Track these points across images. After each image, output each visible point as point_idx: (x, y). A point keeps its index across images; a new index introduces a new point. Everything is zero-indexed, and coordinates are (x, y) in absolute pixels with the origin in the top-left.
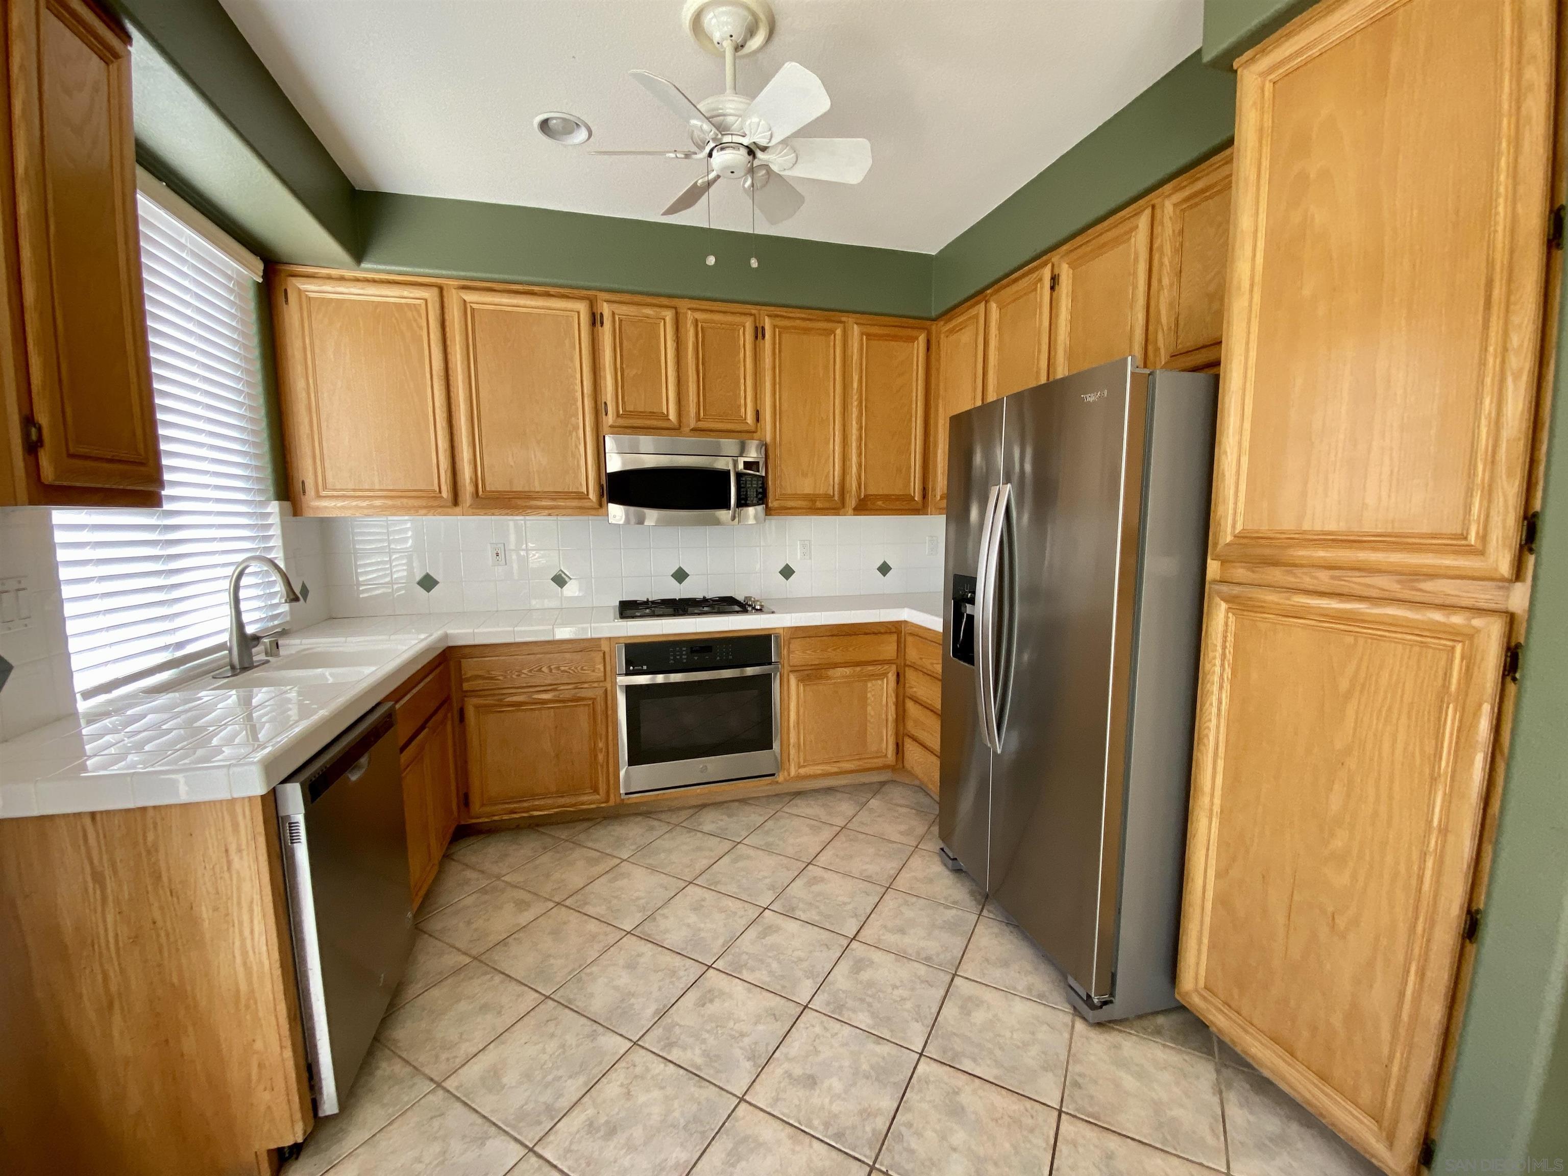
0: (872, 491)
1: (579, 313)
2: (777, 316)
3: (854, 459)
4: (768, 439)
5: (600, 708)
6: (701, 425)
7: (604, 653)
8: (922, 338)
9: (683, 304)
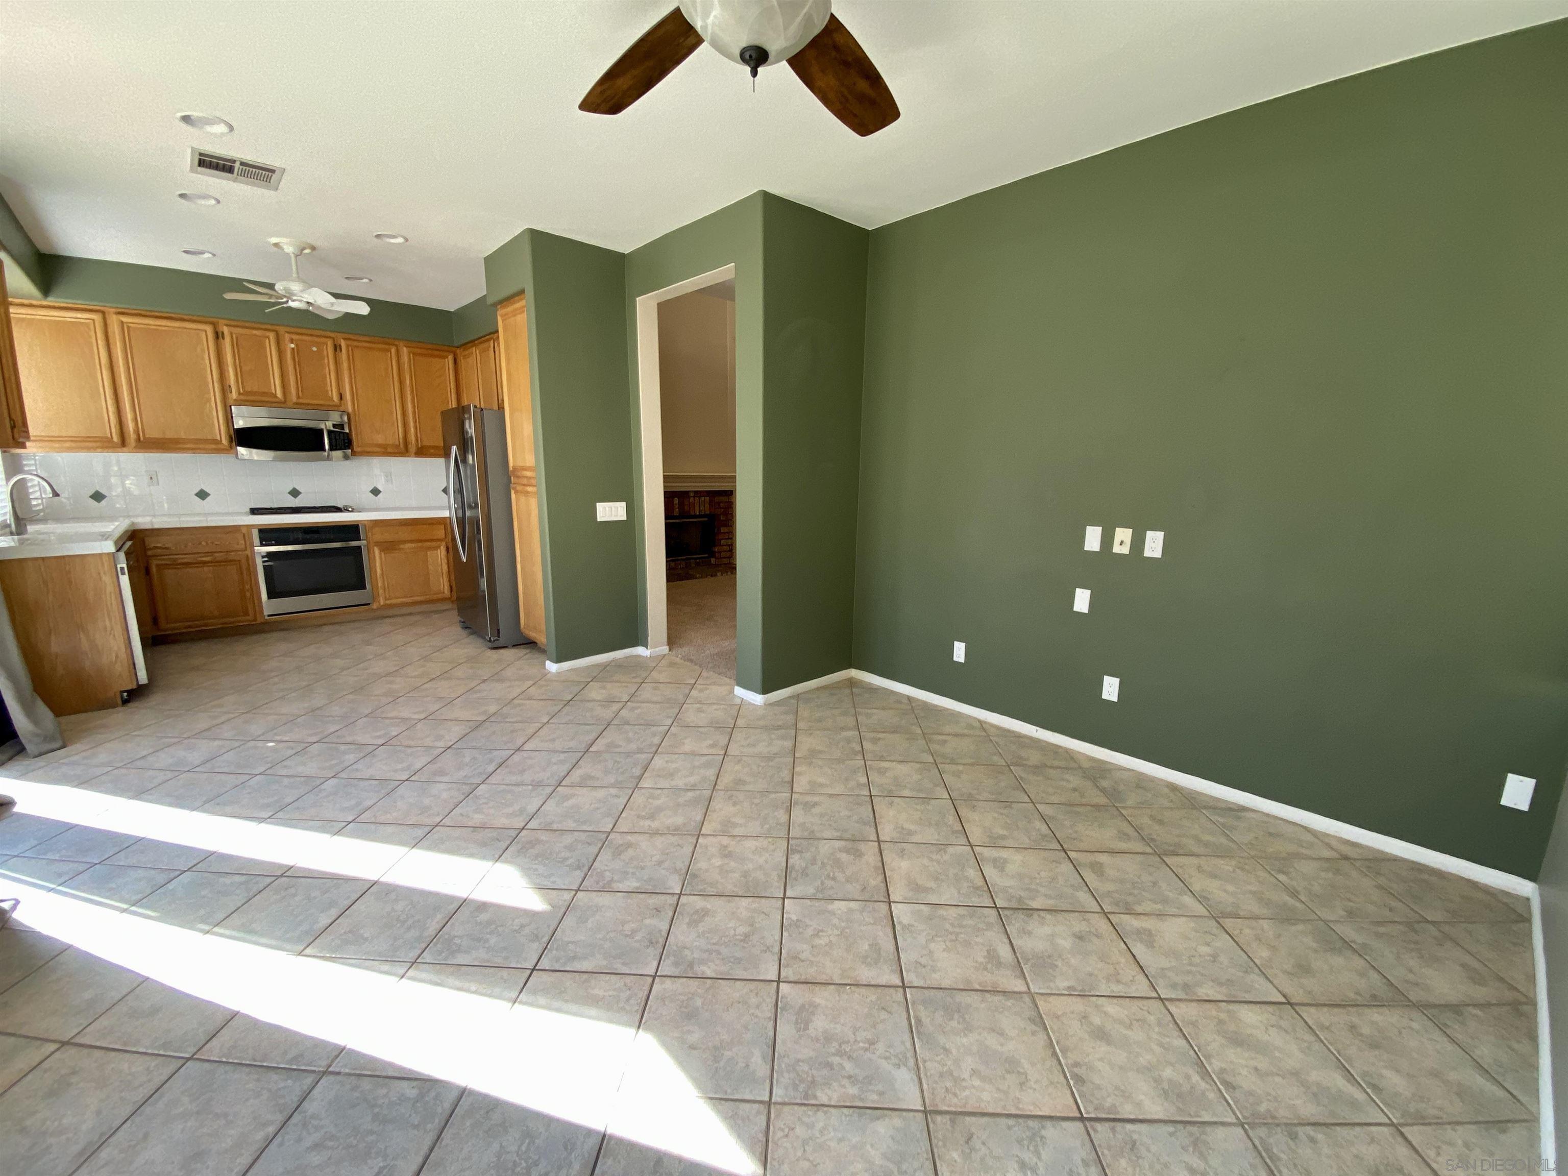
0: (426, 443)
1: (206, 332)
2: (350, 339)
3: (412, 424)
4: (350, 410)
5: (244, 567)
6: (301, 401)
7: (244, 535)
8: (451, 357)
9: (282, 330)
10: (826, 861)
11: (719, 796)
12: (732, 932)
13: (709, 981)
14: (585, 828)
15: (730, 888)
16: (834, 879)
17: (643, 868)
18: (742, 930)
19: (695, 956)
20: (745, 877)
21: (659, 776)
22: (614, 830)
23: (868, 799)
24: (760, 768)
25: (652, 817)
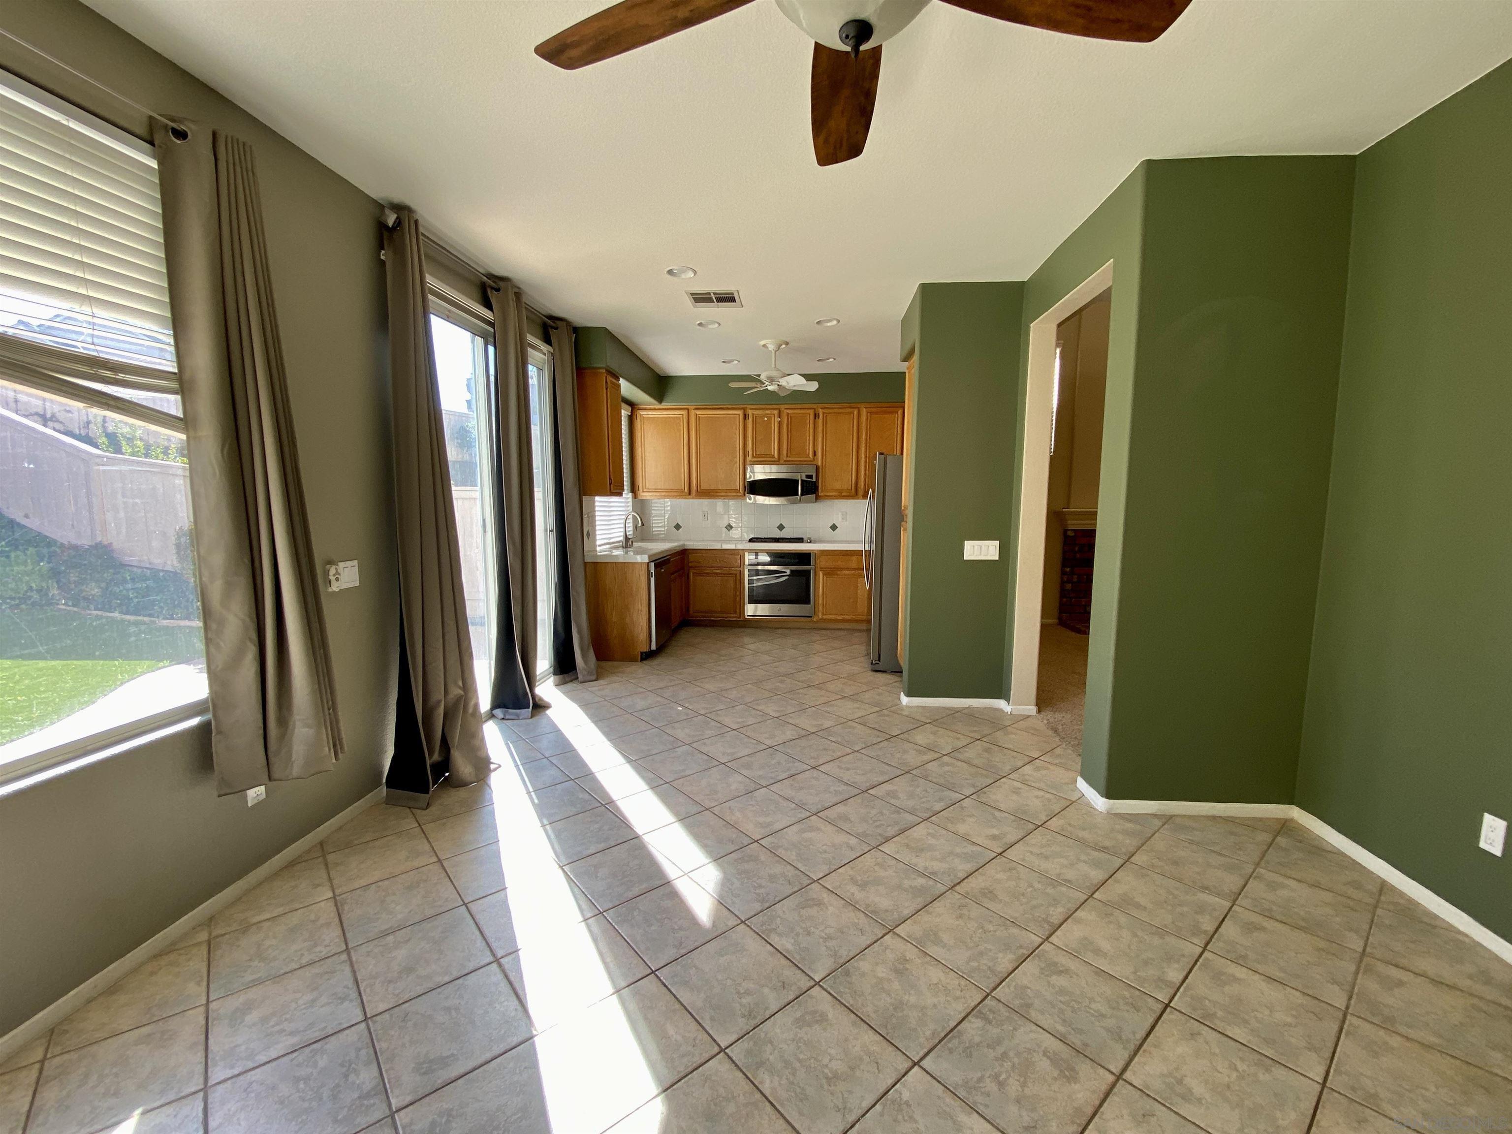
1: (740, 415)
2: (825, 408)
4: (820, 464)
10: (1011, 1054)
11: (952, 898)
12: (826, 1061)
13: (758, 1096)
14: (800, 866)
15: (868, 1010)
16: (1001, 1085)
17: (809, 934)
18: (838, 1066)
19: (771, 1058)
20: (895, 1009)
21: (907, 846)
22: (820, 881)
23: (1159, 1007)
24: (1030, 890)
25: (863, 886)
